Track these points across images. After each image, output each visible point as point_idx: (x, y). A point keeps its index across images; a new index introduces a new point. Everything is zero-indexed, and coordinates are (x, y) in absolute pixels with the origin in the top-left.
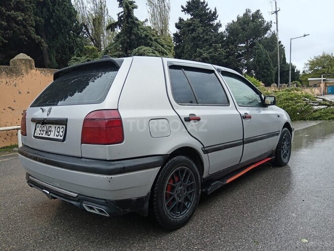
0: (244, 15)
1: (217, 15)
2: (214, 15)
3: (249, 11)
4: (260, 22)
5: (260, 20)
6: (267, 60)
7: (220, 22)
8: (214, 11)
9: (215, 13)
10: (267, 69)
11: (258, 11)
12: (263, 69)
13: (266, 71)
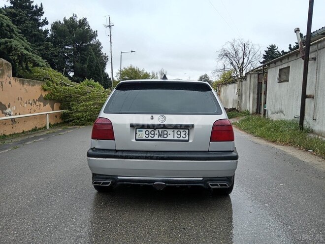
0: (70, 18)
1: (43, 11)
2: (40, 11)
3: (76, 17)
4: (87, 29)
5: (87, 27)
6: (98, 67)
7: (46, 18)
8: (40, 6)
9: (41, 9)
10: (98, 75)
11: (85, 19)
12: (94, 74)
13: (97, 76)
